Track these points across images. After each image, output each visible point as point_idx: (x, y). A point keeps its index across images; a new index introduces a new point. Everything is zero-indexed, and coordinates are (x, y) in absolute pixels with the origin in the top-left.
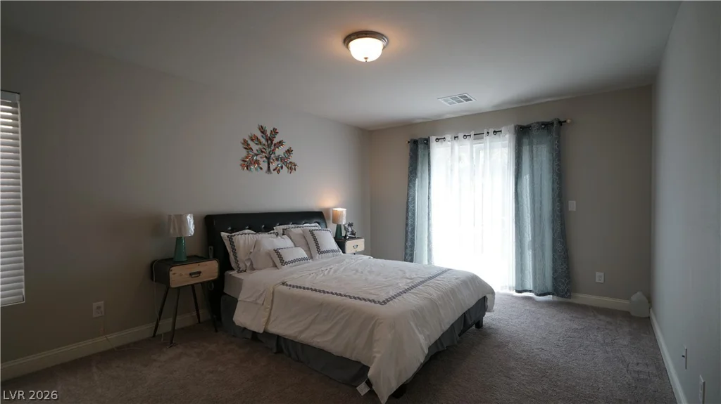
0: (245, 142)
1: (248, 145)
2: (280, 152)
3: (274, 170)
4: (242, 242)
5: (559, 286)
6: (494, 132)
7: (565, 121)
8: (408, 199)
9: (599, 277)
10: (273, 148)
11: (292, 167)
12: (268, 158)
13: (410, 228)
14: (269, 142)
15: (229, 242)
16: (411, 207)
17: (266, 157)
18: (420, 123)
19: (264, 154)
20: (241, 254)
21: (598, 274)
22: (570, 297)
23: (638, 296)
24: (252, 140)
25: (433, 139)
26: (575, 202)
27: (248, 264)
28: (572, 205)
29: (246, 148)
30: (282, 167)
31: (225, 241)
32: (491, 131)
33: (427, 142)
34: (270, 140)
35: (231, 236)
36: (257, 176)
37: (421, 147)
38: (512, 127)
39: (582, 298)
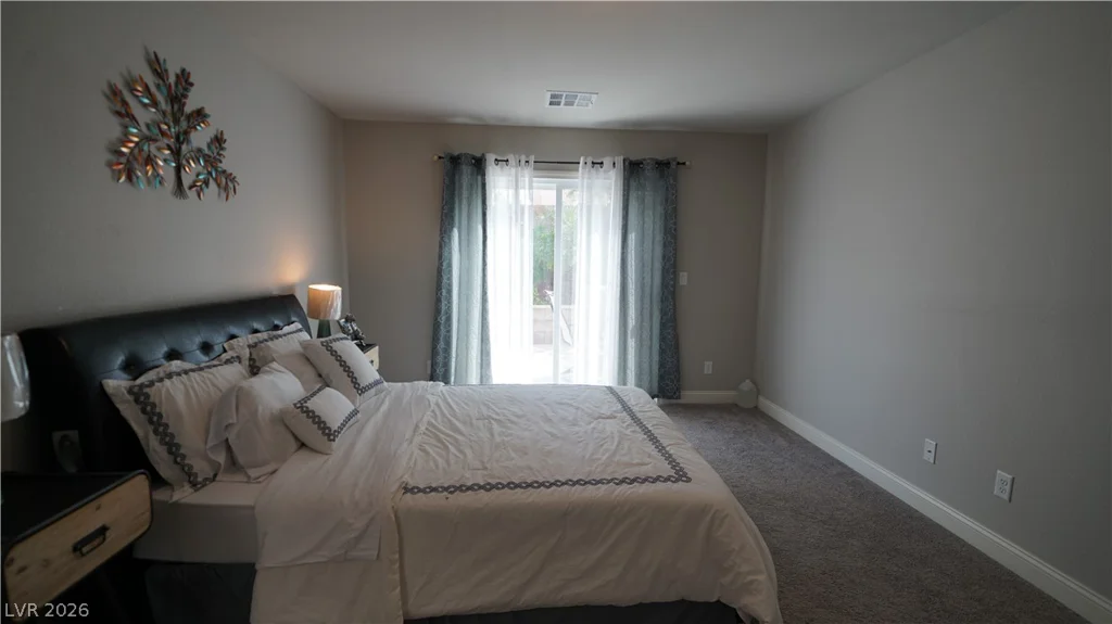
0: (114, 93)
1: (125, 103)
2: (200, 138)
3: (190, 188)
4: (180, 399)
5: (667, 385)
6: (593, 163)
7: (684, 164)
8: (441, 264)
9: (708, 367)
10: (184, 124)
11: (227, 183)
12: (176, 153)
13: (443, 318)
14: (176, 107)
15: (137, 408)
16: (445, 281)
17: (169, 148)
18: (466, 125)
19: (166, 141)
20: (190, 438)
21: (707, 363)
22: (679, 398)
23: (747, 385)
24: (132, 90)
25: (491, 158)
26: (685, 274)
27: (221, 458)
28: (684, 279)
29: (118, 113)
30: (206, 183)
31: (121, 407)
32: (589, 160)
33: (479, 165)
34: (177, 99)
35: (142, 386)
36: (151, 201)
37: (466, 170)
38: (619, 160)
39: (690, 396)
